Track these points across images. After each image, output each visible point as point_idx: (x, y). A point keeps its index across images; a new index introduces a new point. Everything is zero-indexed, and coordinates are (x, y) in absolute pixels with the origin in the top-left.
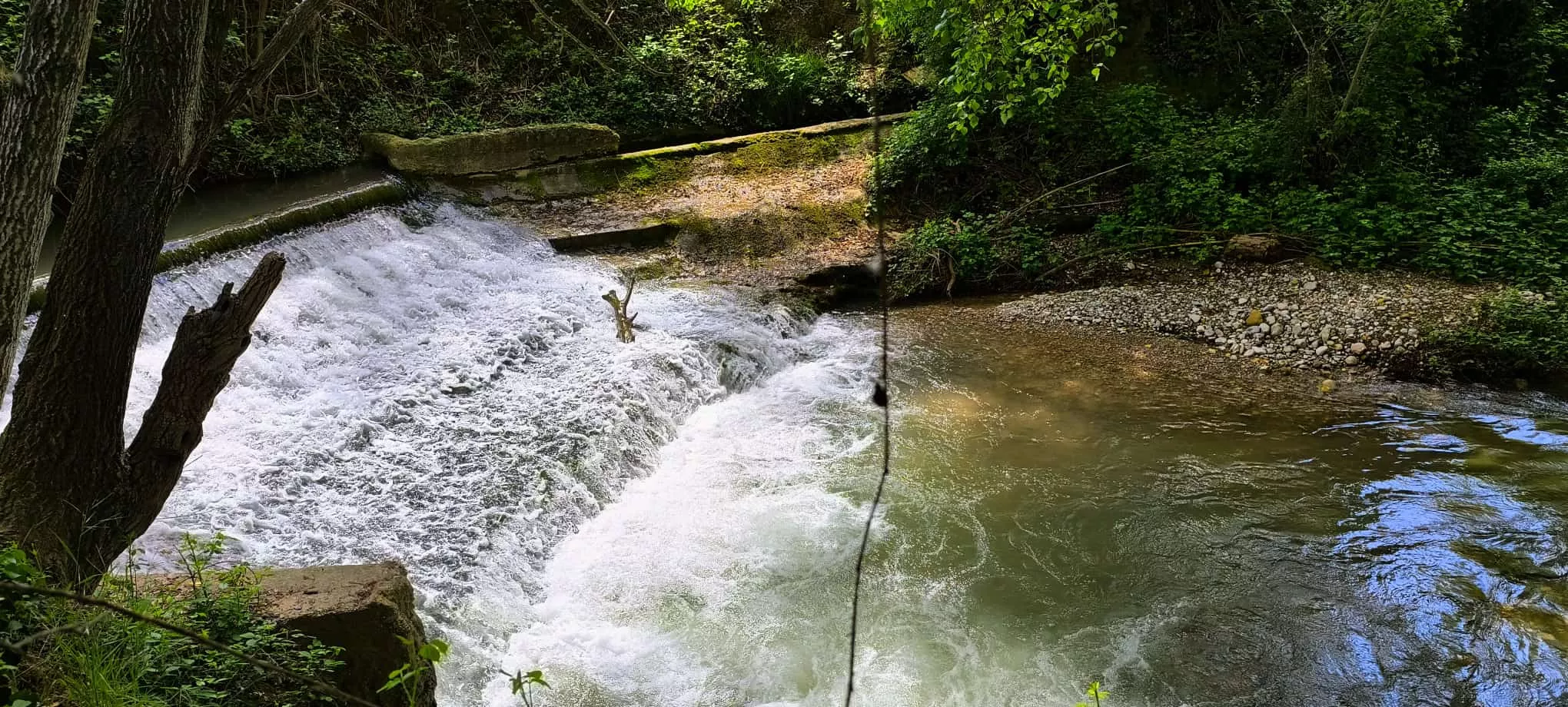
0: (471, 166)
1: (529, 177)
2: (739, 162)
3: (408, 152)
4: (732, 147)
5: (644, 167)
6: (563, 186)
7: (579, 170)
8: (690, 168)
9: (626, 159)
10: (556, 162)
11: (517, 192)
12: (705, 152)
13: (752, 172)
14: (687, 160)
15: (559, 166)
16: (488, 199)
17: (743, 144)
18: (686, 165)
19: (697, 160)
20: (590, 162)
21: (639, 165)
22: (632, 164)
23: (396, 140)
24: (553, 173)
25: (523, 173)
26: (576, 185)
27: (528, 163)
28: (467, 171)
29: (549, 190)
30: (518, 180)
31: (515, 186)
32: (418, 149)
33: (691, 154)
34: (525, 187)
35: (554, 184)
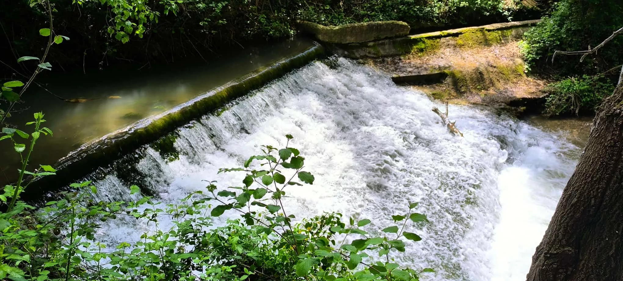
0: (350, 39)
1: (373, 46)
2: (460, 42)
3: (326, 32)
4: (456, 35)
5: (421, 43)
6: (387, 51)
7: (394, 43)
8: (440, 44)
9: (414, 39)
10: (383, 39)
11: (369, 53)
12: (445, 36)
13: (467, 47)
14: (438, 40)
15: (387, 41)
16: (358, 56)
17: (461, 33)
18: (438, 42)
19: (443, 40)
20: (399, 39)
21: (419, 42)
22: (416, 41)
23: (321, 26)
24: (383, 44)
25: (371, 44)
26: (393, 50)
27: (373, 39)
28: (348, 42)
29: (382, 52)
30: (369, 47)
31: (368, 50)
32: (330, 31)
33: (439, 37)
34: (372, 50)
35: (384, 49)
